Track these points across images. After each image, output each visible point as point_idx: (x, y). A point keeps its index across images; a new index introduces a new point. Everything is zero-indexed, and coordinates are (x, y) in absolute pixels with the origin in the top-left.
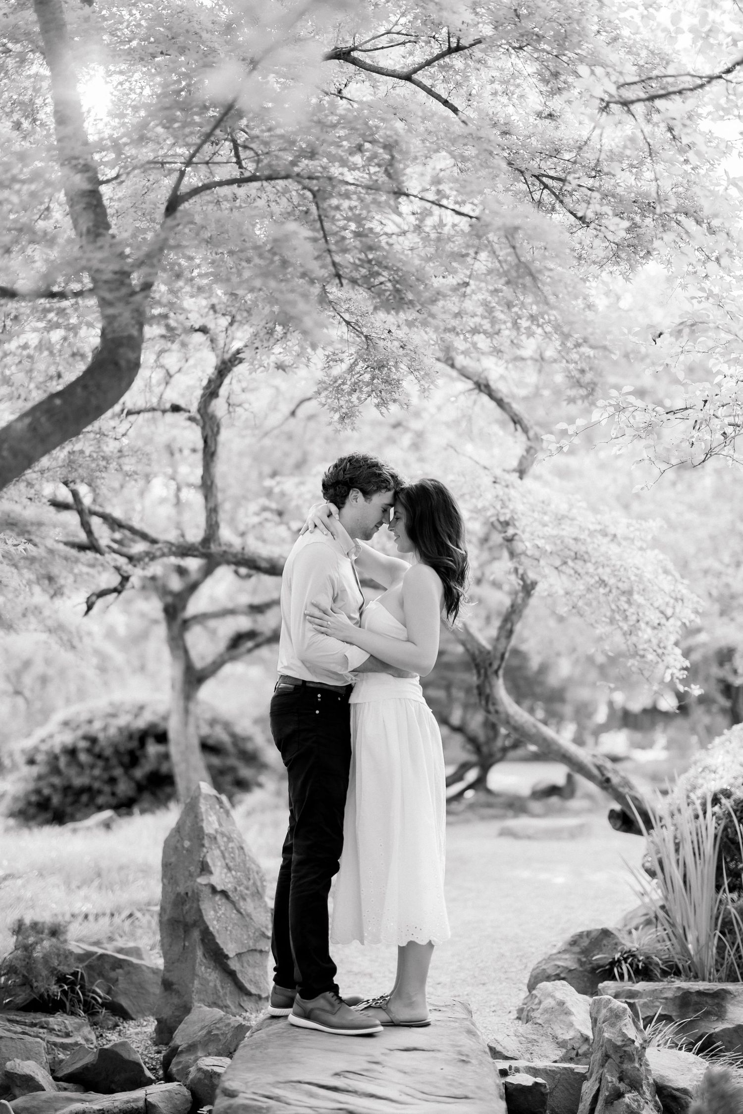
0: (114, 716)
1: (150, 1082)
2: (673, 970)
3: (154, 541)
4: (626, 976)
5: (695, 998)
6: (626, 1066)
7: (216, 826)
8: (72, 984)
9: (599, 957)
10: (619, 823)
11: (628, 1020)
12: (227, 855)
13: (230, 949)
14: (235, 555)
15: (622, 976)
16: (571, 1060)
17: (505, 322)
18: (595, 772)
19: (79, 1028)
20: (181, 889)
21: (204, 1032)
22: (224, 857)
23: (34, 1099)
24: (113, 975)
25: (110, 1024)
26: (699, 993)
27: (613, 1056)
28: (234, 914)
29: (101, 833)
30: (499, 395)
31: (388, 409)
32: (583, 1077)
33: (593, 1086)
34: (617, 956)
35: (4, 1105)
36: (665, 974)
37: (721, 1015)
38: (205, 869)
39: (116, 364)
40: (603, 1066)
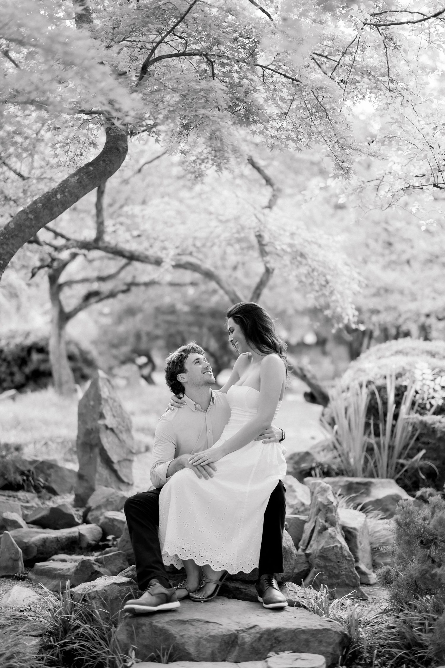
0: (13, 337)
1: (78, 524)
2: (340, 473)
3: (68, 240)
4: (318, 475)
5: (355, 486)
6: (329, 515)
7: (107, 394)
8: (28, 476)
9: (304, 466)
10: (309, 398)
11: (330, 492)
12: (113, 409)
13: (114, 458)
14: (112, 248)
15: (316, 475)
16: (296, 514)
17: (304, 134)
18: (298, 371)
19: (33, 499)
20: (89, 427)
21: (105, 500)
22: (112, 410)
23: (19, 532)
24: (48, 472)
25: (48, 497)
26: (358, 483)
27: (323, 510)
28: (116, 441)
29: (11, 402)
30: (258, 165)
31: (222, 173)
32: (304, 522)
33: (311, 525)
34: (314, 465)
35: (7, 534)
36: (337, 474)
37: (367, 493)
38: (102, 416)
39: (118, 150)
40: (317, 515)
